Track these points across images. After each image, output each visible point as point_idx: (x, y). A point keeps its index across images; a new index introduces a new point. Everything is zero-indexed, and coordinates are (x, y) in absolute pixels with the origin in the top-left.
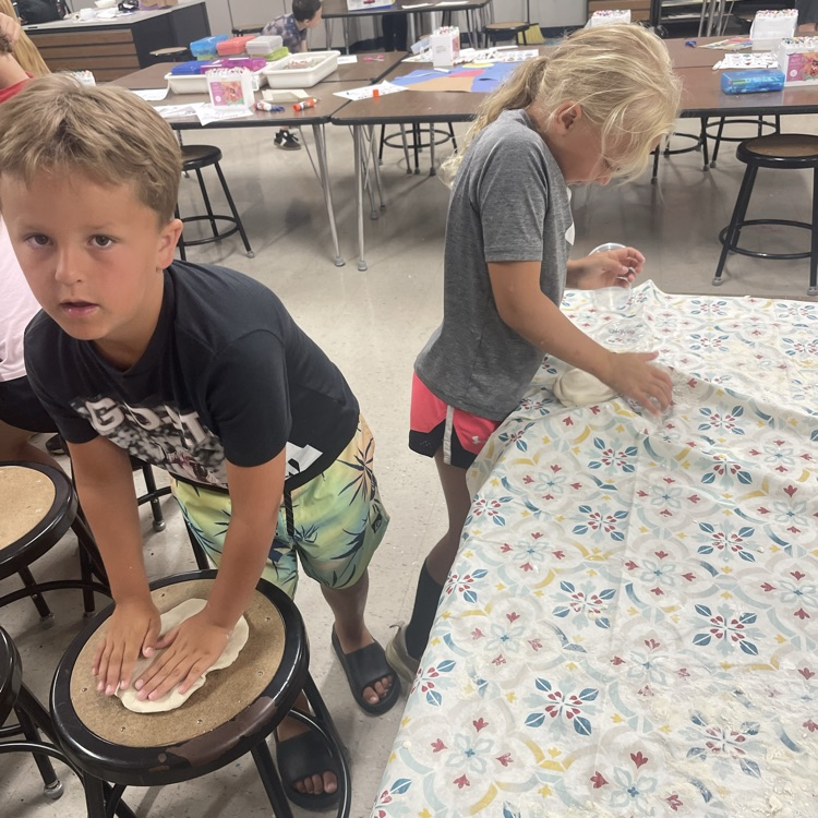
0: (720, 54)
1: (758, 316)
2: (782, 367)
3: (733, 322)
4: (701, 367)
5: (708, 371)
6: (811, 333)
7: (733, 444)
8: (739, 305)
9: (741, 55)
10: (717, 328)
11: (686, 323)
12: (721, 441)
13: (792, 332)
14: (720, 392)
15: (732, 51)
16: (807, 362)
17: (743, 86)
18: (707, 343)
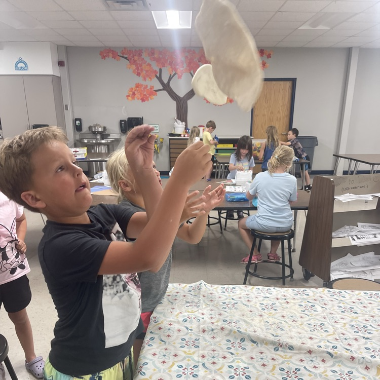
0: (225, 186)
1: (249, 293)
2: (261, 316)
3: (239, 296)
4: (227, 317)
5: (230, 318)
6: (270, 300)
7: (242, 355)
8: (241, 289)
9: (232, 187)
10: (233, 299)
11: (220, 297)
12: (237, 354)
13: (263, 300)
14: (235, 332)
15: (229, 185)
16: (270, 313)
17: (234, 199)
18: (229, 306)
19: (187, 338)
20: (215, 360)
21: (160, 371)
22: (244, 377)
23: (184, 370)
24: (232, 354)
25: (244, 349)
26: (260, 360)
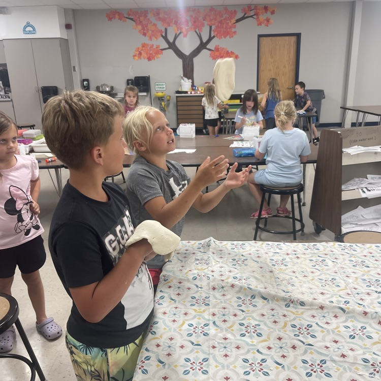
0: (232, 142)
1: (259, 249)
2: (271, 272)
3: (249, 252)
4: (237, 274)
5: (240, 275)
6: (280, 256)
7: (253, 312)
8: (250, 245)
9: (240, 142)
10: (242, 255)
11: (229, 254)
12: (248, 311)
13: (273, 256)
14: (245, 289)
15: (237, 141)
16: (280, 269)
17: (242, 154)
18: (239, 262)
19: (197, 296)
20: (226, 318)
21: (170, 330)
22: (255, 335)
23: (194, 328)
24: (243, 311)
25: (255, 306)
26: (271, 317)
